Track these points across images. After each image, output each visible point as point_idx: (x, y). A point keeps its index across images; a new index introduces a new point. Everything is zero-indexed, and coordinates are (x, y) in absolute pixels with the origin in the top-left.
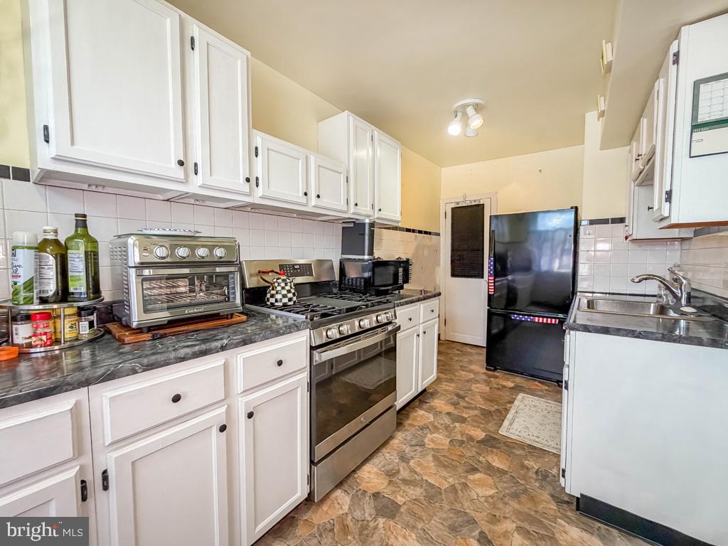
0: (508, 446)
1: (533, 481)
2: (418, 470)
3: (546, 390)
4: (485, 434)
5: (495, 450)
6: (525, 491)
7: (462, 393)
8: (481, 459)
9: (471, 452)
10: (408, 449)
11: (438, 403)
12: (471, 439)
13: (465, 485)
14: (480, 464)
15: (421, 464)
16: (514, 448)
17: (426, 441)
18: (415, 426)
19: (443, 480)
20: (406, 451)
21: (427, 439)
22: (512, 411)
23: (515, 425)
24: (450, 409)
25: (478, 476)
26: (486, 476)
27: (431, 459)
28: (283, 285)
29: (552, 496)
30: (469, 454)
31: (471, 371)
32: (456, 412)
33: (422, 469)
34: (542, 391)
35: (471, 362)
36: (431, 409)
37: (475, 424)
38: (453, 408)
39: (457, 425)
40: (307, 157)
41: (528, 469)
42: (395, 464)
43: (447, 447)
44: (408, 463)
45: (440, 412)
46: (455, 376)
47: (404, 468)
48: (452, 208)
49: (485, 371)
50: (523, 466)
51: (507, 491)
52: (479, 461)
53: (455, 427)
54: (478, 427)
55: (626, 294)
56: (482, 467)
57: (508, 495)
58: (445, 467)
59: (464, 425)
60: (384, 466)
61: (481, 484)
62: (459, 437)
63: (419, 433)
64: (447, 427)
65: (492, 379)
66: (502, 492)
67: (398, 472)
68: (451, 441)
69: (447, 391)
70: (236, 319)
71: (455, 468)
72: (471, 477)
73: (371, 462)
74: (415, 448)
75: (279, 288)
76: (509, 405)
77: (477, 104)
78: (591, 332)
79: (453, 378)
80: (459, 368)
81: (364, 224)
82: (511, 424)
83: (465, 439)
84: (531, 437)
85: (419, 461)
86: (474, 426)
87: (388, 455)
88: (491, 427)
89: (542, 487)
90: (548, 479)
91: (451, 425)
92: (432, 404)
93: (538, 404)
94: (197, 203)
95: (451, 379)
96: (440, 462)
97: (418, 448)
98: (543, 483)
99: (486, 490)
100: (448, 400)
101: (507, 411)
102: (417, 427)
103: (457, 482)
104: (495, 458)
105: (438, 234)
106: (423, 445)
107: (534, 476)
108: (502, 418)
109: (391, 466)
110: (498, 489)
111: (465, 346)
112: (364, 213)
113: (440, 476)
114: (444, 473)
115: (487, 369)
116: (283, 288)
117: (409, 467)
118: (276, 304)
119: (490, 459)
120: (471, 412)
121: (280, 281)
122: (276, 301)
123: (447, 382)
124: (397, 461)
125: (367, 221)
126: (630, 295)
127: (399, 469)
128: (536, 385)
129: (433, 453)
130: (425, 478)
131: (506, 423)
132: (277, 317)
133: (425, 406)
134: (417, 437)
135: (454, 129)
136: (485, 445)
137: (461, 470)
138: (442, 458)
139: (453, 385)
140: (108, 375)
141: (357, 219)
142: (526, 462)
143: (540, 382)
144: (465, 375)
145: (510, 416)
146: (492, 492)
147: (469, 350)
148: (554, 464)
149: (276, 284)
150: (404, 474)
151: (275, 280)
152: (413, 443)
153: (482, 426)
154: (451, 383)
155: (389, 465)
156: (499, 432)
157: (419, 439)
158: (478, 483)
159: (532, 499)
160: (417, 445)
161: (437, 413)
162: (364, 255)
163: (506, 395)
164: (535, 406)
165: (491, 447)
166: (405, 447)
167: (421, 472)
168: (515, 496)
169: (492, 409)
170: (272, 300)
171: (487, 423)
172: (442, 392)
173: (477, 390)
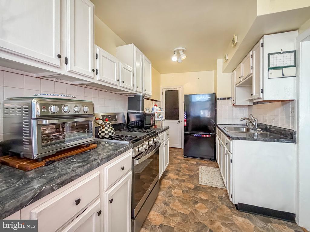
0: (204, 189)
1: (218, 201)
2: (174, 208)
3: (208, 163)
4: (194, 185)
5: (200, 192)
6: (218, 207)
7: (178, 169)
8: (197, 197)
9: (192, 195)
10: (166, 199)
11: (170, 175)
12: (190, 188)
13: (195, 210)
14: (198, 199)
15: (175, 205)
16: (207, 189)
17: (173, 193)
18: (165, 188)
19: (186, 210)
20: (166, 200)
21: (173, 192)
22: (200, 174)
23: (203, 179)
24: (176, 177)
25: (199, 204)
26: (202, 204)
27: (178, 201)
28: (108, 126)
29: (227, 206)
30: (191, 196)
31: (178, 159)
32: (179, 178)
33: (176, 207)
34: (206, 163)
35: (177, 155)
36: (169, 178)
37: (189, 182)
38: (178, 176)
39: (182, 183)
40: (118, 62)
41: (215, 197)
42: (164, 208)
43: (182, 195)
44: (169, 206)
45: (173, 179)
46: (173, 162)
47: (168, 209)
48: (165, 91)
49: (183, 158)
50: (213, 196)
51: (212, 208)
52: (197, 198)
53: (182, 184)
54: (191, 183)
55: (232, 125)
56: (199, 200)
57: (213, 210)
58: (184, 203)
59: (185, 183)
60: (159, 210)
61: (201, 208)
62: (185, 189)
63: (168, 190)
64: (179, 185)
65: (188, 161)
66: (210, 209)
67: (166, 211)
68: (183, 191)
69: (172, 169)
70: (91, 146)
71: (188, 203)
72: (196, 206)
73: (153, 209)
74: (169, 198)
75: (106, 128)
76: (198, 171)
77: (184, 50)
78: (240, 140)
79: (172, 163)
80: (173, 158)
81: (140, 96)
82: (202, 179)
83: (187, 189)
84: (210, 183)
85: (173, 204)
86: (189, 183)
87: (159, 204)
88: (195, 182)
89: (222, 203)
90: (223, 199)
91: (180, 184)
92: (169, 176)
93: (207, 169)
94: (57, 80)
95: (172, 164)
96: (182, 202)
97: (170, 197)
98: (222, 201)
99: (204, 210)
100: (174, 173)
101: (198, 174)
102: (167, 188)
103: (192, 209)
104: (202, 195)
105: (160, 102)
106: (172, 196)
107: (218, 199)
108: (198, 177)
109: (162, 209)
110: (208, 208)
111: (172, 148)
112: (139, 91)
113: (184, 209)
114: (186, 207)
115: (184, 157)
116: (109, 128)
117: (170, 208)
118: (105, 136)
119: (200, 196)
120: (185, 177)
121: (107, 124)
122: (105, 134)
123: (171, 165)
124: (164, 206)
125: (141, 95)
126: (233, 125)
127: (166, 210)
128: (203, 161)
129: (177, 198)
130: (179, 211)
131: (200, 179)
132: (105, 143)
133: (166, 177)
134: (168, 193)
135: (174, 59)
136: (196, 190)
137: (191, 203)
138: (182, 200)
139: (174, 166)
140: (37, 196)
141: (136, 94)
142: (213, 194)
143: (204, 160)
144: (177, 161)
145: (200, 176)
146: (206, 210)
147: (174, 150)
148: (222, 193)
149: (105, 126)
150: (169, 212)
151: (104, 124)
152: (168, 196)
153: (192, 182)
154: (173, 165)
155: (161, 209)
156: (199, 183)
157: (170, 193)
158: (200, 208)
159: (221, 209)
160: (170, 196)
161: (172, 180)
162: (140, 110)
163: (195, 167)
164: (207, 170)
165: (198, 191)
166: (165, 198)
167: (176, 209)
168: (215, 210)
169: (192, 174)
170: (103, 134)
171: (193, 180)
172: (171, 170)
173: (184, 167)
